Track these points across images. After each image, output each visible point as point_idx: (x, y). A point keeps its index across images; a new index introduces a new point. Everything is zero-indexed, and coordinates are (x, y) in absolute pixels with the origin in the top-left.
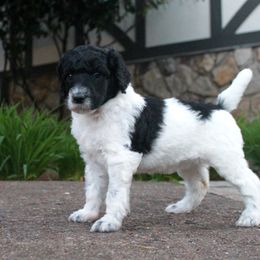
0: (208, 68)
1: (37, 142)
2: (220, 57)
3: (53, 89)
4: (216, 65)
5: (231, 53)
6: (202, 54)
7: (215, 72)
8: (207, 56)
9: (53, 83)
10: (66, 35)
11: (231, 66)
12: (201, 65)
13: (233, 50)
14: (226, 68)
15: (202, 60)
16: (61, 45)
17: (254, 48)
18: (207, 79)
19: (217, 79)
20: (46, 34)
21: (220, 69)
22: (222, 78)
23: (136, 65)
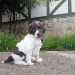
0: (46, 23)
1: (10, 42)
2: (49, 20)
3: (7, 28)
4: (48, 23)
5: (52, 20)
6: (45, 20)
7: (48, 24)
8: (46, 20)
9: (7, 26)
10: (11, 15)
11: (52, 23)
12: (45, 22)
13: (52, 19)
14: (51, 23)
15: (45, 21)
16: (10, 17)
17: (57, 18)
18: (46, 26)
19: (48, 26)
20: (6, 14)
21: (49, 23)
22: (50, 26)
23: (28, 22)
